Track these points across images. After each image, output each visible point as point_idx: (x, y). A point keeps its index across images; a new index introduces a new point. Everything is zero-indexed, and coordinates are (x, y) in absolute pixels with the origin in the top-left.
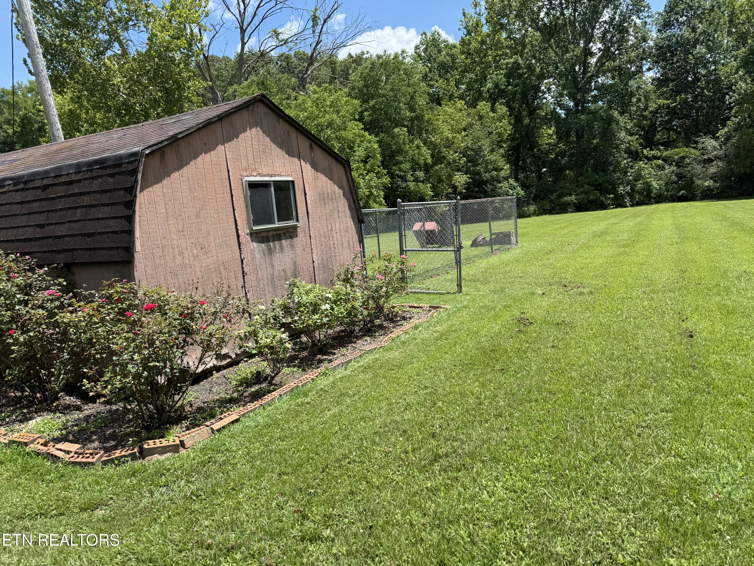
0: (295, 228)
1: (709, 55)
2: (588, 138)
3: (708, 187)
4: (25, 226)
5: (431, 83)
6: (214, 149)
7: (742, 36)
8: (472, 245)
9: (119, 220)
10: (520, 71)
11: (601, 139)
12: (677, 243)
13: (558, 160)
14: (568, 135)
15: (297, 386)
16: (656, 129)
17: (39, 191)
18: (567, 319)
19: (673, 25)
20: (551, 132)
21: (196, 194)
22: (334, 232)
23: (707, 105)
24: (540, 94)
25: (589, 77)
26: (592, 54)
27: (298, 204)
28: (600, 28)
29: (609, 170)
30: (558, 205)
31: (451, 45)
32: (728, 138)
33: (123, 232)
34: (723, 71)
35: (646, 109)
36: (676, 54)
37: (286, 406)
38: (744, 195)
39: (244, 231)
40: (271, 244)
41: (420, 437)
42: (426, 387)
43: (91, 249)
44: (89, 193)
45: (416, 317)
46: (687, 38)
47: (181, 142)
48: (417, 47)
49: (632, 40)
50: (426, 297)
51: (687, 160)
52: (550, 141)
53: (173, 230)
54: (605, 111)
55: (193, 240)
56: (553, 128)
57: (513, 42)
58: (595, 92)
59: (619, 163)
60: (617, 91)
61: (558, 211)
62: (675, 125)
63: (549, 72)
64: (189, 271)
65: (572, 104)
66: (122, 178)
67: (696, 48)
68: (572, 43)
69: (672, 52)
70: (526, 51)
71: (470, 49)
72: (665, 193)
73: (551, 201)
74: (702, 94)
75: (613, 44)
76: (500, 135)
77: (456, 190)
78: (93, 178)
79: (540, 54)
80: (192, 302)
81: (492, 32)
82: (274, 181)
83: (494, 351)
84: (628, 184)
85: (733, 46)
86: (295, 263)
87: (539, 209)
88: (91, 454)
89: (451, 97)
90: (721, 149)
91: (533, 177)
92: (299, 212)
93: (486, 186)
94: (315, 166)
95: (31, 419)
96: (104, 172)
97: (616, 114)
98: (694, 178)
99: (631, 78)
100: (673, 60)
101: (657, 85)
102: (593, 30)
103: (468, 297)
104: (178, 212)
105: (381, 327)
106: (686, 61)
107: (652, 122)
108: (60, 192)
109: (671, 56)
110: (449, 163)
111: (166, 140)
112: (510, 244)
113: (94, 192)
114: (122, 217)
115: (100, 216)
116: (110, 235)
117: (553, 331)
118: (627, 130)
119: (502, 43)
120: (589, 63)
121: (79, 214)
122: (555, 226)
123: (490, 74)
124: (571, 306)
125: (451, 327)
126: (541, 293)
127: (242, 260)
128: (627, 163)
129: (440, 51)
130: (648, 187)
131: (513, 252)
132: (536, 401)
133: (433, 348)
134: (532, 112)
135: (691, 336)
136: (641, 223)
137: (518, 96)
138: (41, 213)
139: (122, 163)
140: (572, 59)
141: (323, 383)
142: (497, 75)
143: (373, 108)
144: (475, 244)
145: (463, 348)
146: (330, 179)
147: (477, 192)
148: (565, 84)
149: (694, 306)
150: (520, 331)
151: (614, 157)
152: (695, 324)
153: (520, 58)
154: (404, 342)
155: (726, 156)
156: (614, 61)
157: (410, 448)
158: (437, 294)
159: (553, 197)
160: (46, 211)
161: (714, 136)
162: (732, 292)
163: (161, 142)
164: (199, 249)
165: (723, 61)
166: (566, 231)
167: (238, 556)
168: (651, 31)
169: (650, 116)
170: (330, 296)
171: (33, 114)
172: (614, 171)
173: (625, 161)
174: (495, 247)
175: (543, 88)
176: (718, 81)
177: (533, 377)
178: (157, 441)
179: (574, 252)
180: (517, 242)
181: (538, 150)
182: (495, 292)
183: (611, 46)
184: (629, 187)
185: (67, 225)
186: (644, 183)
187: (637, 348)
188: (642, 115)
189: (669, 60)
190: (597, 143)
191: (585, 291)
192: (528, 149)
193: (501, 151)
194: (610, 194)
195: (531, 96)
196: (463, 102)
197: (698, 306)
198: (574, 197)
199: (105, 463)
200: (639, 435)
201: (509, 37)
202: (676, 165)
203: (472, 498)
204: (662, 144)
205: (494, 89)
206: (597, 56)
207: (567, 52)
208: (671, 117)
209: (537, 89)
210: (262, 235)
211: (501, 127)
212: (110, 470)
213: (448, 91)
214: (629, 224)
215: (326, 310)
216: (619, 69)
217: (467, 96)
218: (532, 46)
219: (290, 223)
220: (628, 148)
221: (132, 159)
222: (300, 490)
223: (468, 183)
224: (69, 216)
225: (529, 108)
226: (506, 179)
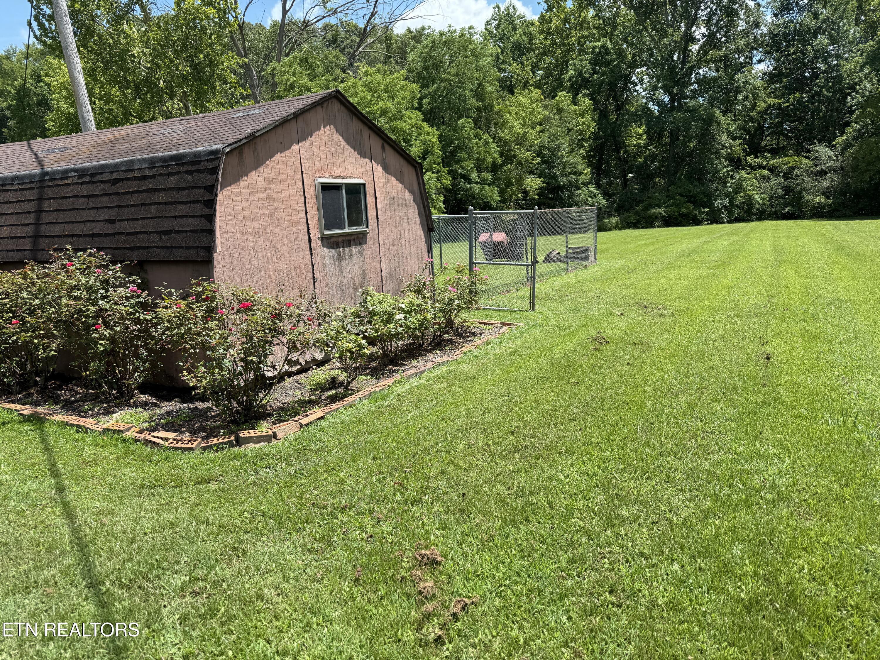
0: (364, 234)
1: (831, 47)
2: (684, 140)
3: (818, 203)
4: (93, 221)
5: (503, 66)
6: (289, 148)
7: (871, 26)
8: (545, 261)
9: (199, 219)
10: (608, 57)
11: (699, 142)
12: (772, 267)
13: (647, 164)
14: (660, 135)
15: (375, 392)
16: (763, 132)
17: (108, 186)
18: (645, 340)
19: (792, 9)
20: (640, 131)
21: (272, 195)
22: (403, 240)
23: (825, 107)
24: (631, 86)
25: (689, 68)
26: (694, 40)
27: (369, 208)
28: (706, 9)
29: (706, 179)
30: (644, 218)
31: (529, 22)
32: (845, 148)
33: (203, 231)
34: (846, 67)
35: (753, 108)
36: (793, 45)
37: (366, 408)
38: (859, 215)
39: (316, 235)
40: (341, 250)
41: (500, 434)
42: (503, 396)
43: (167, 247)
44: (164, 189)
45: (487, 333)
46: (807, 26)
47: (258, 140)
48: (488, 23)
49: (742, 24)
50: (496, 314)
51: (797, 172)
52: (639, 141)
53: (250, 231)
54: (705, 110)
55: (268, 243)
56: (643, 127)
57: (601, 21)
58: (695, 86)
59: (718, 171)
60: (720, 86)
61: (644, 225)
62: (786, 129)
63: (642, 60)
64: (263, 274)
65: (667, 99)
66: (201, 176)
67: (816, 37)
68: (672, 26)
69: (788, 41)
70: (616, 33)
71: (550, 28)
72: (769, 209)
73: (637, 213)
74: (819, 94)
75: (719, 28)
76: (581, 132)
77: (527, 196)
78: (168, 175)
79: (633, 37)
80: (278, 303)
81: (578, 8)
82: (346, 184)
83: (569, 366)
84: (726, 197)
85: (860, 38)
86: (363, 271)
87: (622, 221)
88: (190, 441)
89: (526, 85)
90: (837, 160)
91: (617, 184)
92: (369, 218)
93: (562, 192)
94: (386, 169)
95: (113, 412)
96: (181, 169)
97: (717, 112)
98: (804, 193)
99: (739, 70)
100: (789, 51)
101: (768, 80)
102: (696, 12)
103: (541, 316)
104: (254, 214)
105: (450, 342)
106: (803, 53)
107: (759, 124)
108: (133, 186)
109: (787, 46)
110: (521, 164)
111: (245, 138)
112: (587, 260)
113: (170, 189)
114: (201, 216)
115: (177, 213)
116: (188, 234)
117: (630, 350)
118: (729, 133)
119: (589, 23)
120: (690, 50)
121: (153, 210)
122: (640, 242)
123: (573, 59)
124: (650, 327)
125: (524, 343)
126: (619, 313)
127: (313, 266)
128: (728, 171)
129: (515, 29)
130: (749, 202)
131: (591, 269)
132: (609, 409)
133: (506, 363)
134: (620, 107)
135: (768, 359)
136: (736, 243)
137: (605, 87)
138: (110, 207)
139: (201, 161)
140: (670, 45)
141: (399, 389)
142: (581, 60)
143: (433, 95)
144: (548, 259)
145: (537, 363)
146: (401, 183)
147: (551, 199)
148: (660, 74)
149: (777, 330)
150: (595, 349)
151: (712, 164)
152: (774, 348)
153: (609, 42)
154: (476, 357)
155: (842, 168)
156: (719, 50)
157: (491, 442)
158: (507, 311)
159: (639, 208)
160: (116, 207)
161: (830, 144)
162: (820, 319)
163: (240, 140)
164: (273, 252)
165: (847, 55)
166: (651, 249)
167: (352, 513)
168: (765, 16)
169: (757, 117)
170: (403, 306)
171: (32, 85)
172: (711, 181)
173: (725, 170)
174: (571, 263)
175: (634, 78)
176: (839, 78)
177: (607, 389)
178: (251, 431)
179: (658, 272)
180: (595, 258)
181: (625, 153)
182: (570, 311)
183: (717, 32)
184: (727, 200)
185: (140, 222)
186: (745, 196)
187: (712, 368)
188: (748, 116)
189: (784, 51)
190: (694, 147)
191: (666, 312)
192: (614, 151)
193: (582, 151)
194: (704, 208)
195: (620, 87)
196: (540, 92)
197: (781, 331)
198: (663, 209)
199: (205, 449)
200: (703, 438)
201: (597, 15)
202: (783, 177)
203: (550, 478)
204: (769, 151)
205: (577, 77)
206: (700, 43)
207: (665, 36)
208: (783, 119)
209: (627, 79)
210: (332, 240)
211: (584, 123)
212: (210, 454)
213: (523, 77)
214: (723, 243)
215: (401, 320)
216: (725, 59)
217: (545, 84)
218: (624, 27)
219: (360, 229)
220: (729, 154)
221: (212, 157)
222: (396, 470)
223: (541, 188)
224: (143, 212)
225: (617, 101)
226: (586, 184)
